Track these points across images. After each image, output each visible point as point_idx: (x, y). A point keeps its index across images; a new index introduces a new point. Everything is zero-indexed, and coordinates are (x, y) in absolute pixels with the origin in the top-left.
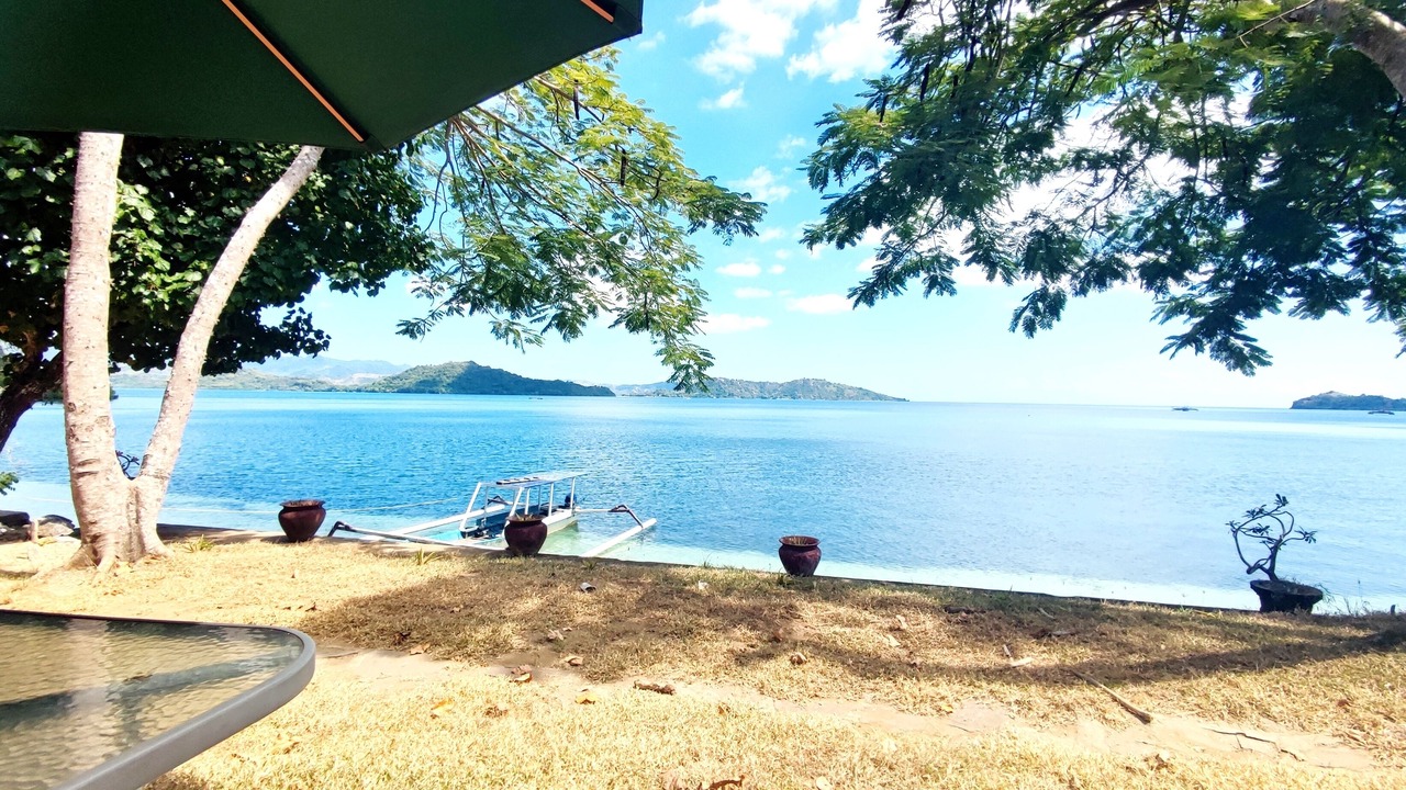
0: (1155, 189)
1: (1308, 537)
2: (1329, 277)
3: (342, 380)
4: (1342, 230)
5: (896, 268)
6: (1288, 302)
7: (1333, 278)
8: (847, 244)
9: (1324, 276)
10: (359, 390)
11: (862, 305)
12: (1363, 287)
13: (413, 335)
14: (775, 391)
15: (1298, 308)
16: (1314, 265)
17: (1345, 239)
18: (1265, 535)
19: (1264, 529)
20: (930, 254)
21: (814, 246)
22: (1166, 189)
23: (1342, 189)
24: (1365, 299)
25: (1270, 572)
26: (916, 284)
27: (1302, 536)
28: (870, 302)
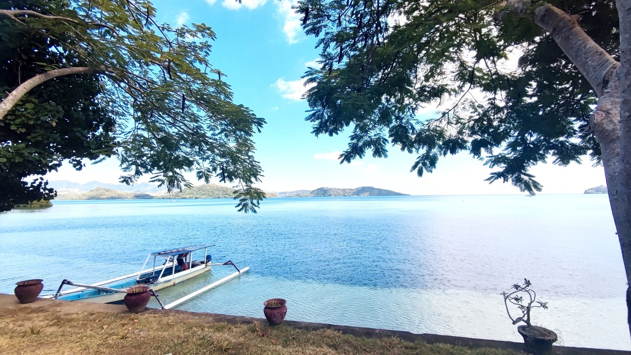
0: (476, 104)
1: (544, 306)
2: (570, 144)
3: (156, 194)
4: (575, 121)
5: (360, 144)
6: (551, 157)
7: (572, 145)
8: (334, 134)
9: (567, 144)
10: (163, 198)
11: (345, 162)
12: (588, 149)
13: (127, 183)
14: (350, 192)
15: (557, 159)
16: (562, 139)
17: (577, 125)
18: (520, 303)
19: (519, 299)
20: (376, 137)
21: (319, 136)
22: (482, 104)
23: (573, 99)
24: (589, 155)
25: (528, 321)
26: (369, 152)
27: (540, 305)
28: (349, 161)
